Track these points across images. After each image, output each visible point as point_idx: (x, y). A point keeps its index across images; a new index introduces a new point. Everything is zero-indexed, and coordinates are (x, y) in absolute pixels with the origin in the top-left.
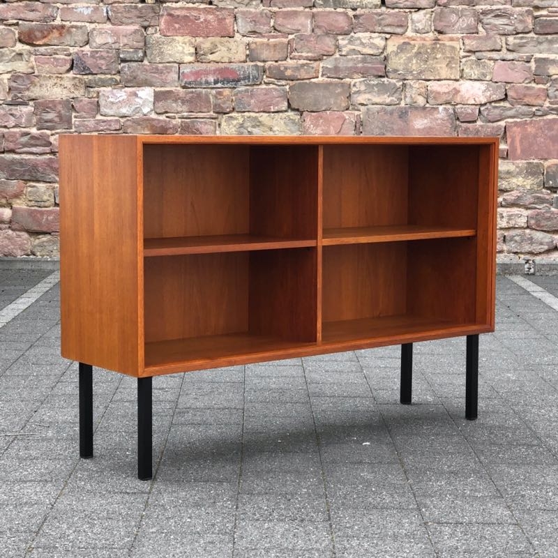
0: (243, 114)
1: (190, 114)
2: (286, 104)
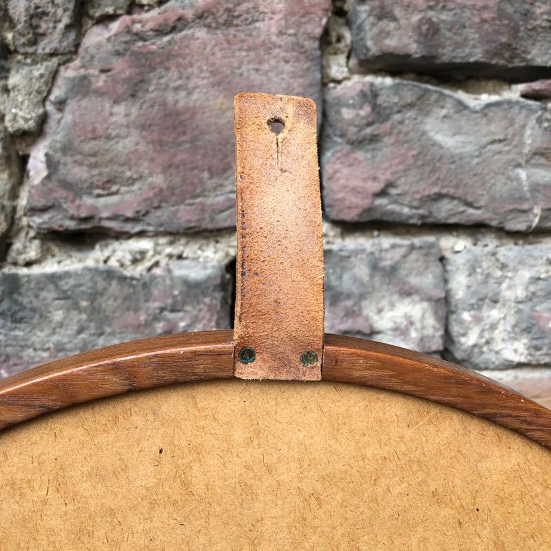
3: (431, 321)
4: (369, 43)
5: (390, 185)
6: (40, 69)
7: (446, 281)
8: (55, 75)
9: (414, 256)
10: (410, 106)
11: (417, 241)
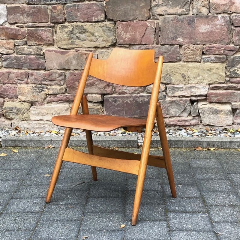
0: (73, 24)
1: (34, 24)
2: (104, 15)
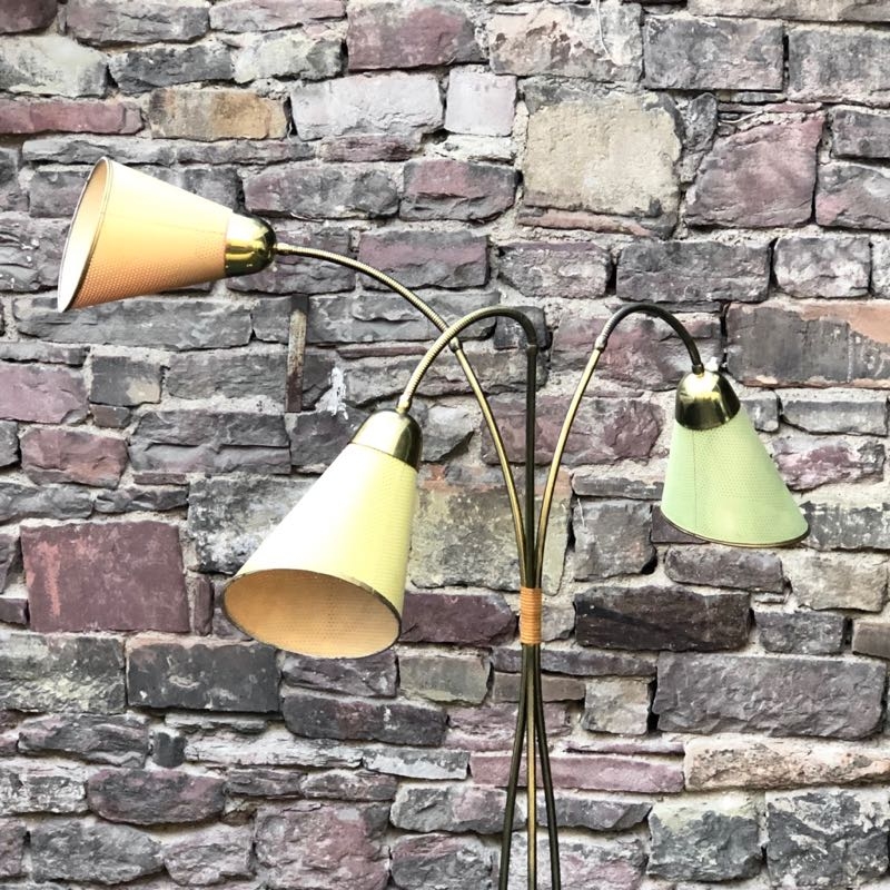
3: (862, 273)
4: (838, 150)
5: (845, 210)
6: (696, 156)
7: (871, 255)
8: (702, 158)
9: (855, 243)
10: (857, 176)
11: (858, 236)
